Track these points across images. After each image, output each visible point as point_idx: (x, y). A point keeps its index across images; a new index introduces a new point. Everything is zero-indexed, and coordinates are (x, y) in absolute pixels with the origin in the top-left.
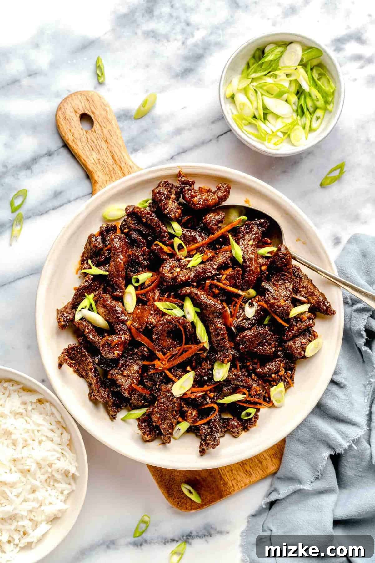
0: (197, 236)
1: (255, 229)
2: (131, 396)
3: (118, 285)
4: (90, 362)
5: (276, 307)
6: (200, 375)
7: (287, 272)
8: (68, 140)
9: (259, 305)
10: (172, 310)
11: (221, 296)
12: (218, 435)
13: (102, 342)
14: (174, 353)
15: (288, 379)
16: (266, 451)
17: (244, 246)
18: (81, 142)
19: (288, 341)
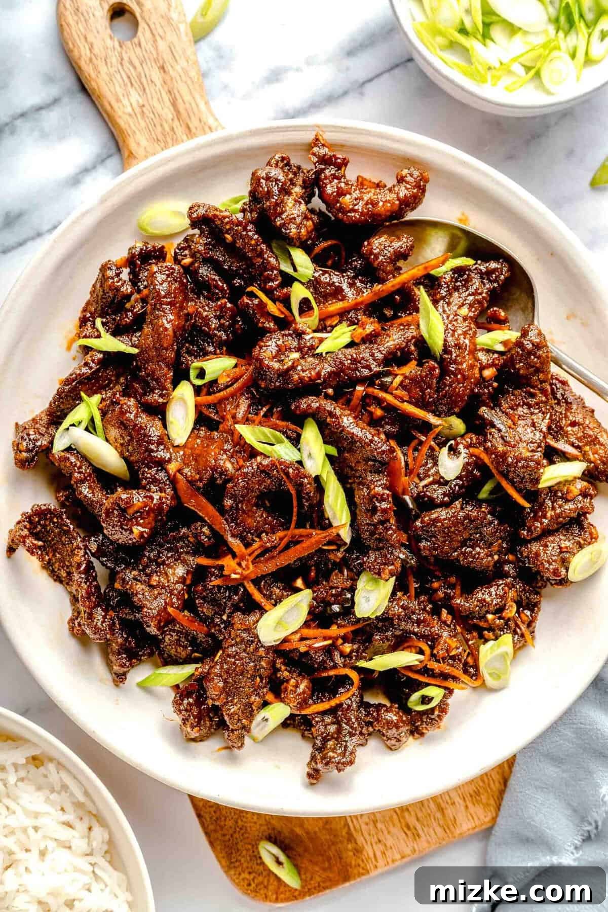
0: (345, 286)
1: (476, 283)
2: (164, 633)
3: (157, 380)
4: (78, 547)
5: (510, 460)
6: (323, 601)
7: (539, 389)
8: (79, 58)
9: (472, 455)
10: (273, 445)
11: (387, 423)
12: (351, 743)
13: (107, 504)
14: (268, 545)
15: (523, 627)
16: (457, 788)
17: (448, 317)
18: (106, 64)
19: (530, 542)
